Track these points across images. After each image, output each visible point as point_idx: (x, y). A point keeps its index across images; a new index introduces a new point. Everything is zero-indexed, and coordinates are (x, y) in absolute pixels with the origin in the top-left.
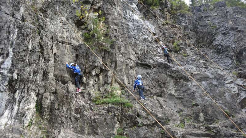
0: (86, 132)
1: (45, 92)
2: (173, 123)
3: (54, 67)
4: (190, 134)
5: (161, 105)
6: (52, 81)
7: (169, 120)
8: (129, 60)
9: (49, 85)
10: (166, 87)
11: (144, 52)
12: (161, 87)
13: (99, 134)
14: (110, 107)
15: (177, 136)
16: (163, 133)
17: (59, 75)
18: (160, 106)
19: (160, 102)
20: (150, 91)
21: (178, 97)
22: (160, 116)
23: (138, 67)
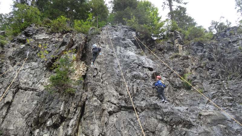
8: (108, 103)
11: (133, 92)
23: (122, 112)
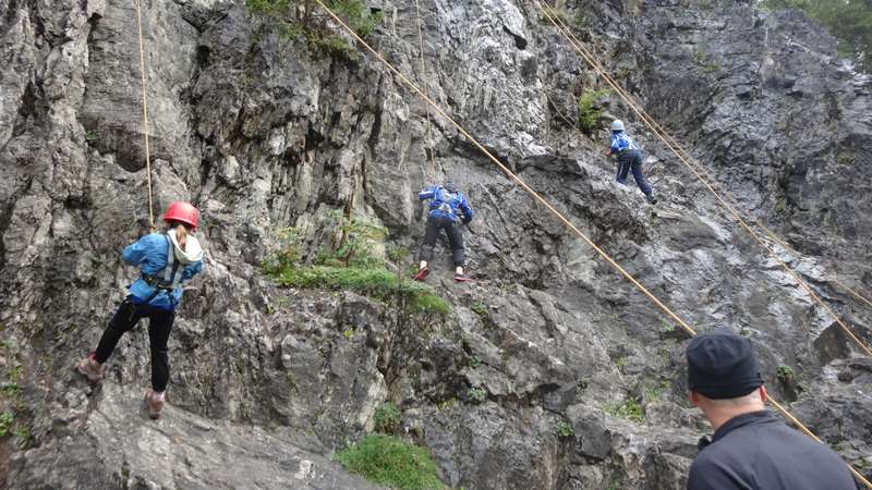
0: (233, 406)
1: (26, 189)
2: (596, 398)
3: (86, 79)
4: (671, 447)
5: (548, 321)
6: (67, 145)
7: (583, 386)
9: (48, 161)
10: (561, 253)
11: (482, 103)
12: (541, 251)
13: (295, 421)
14: (353, 304)
15: (627, 455)
16: (567, 435)
17: (107, 121)
18: (543, 323)
19: (545, 308)
20: (501, 263)
21: (609, 297)
22: (559, 363)
23: (455, 158)
